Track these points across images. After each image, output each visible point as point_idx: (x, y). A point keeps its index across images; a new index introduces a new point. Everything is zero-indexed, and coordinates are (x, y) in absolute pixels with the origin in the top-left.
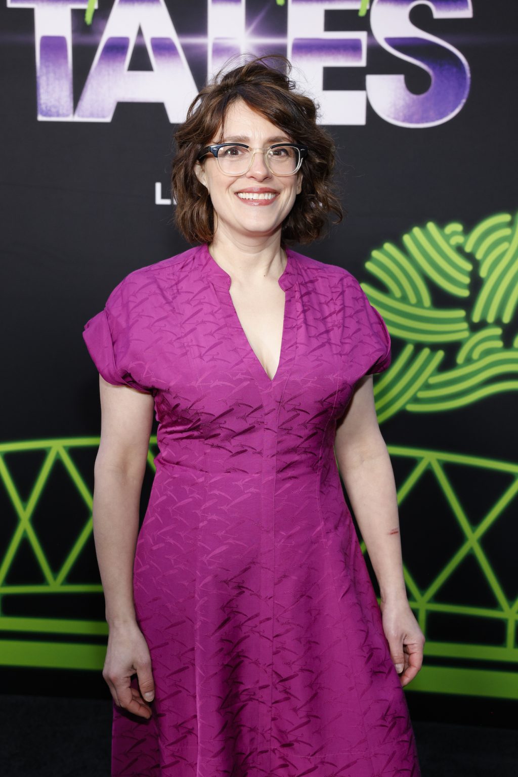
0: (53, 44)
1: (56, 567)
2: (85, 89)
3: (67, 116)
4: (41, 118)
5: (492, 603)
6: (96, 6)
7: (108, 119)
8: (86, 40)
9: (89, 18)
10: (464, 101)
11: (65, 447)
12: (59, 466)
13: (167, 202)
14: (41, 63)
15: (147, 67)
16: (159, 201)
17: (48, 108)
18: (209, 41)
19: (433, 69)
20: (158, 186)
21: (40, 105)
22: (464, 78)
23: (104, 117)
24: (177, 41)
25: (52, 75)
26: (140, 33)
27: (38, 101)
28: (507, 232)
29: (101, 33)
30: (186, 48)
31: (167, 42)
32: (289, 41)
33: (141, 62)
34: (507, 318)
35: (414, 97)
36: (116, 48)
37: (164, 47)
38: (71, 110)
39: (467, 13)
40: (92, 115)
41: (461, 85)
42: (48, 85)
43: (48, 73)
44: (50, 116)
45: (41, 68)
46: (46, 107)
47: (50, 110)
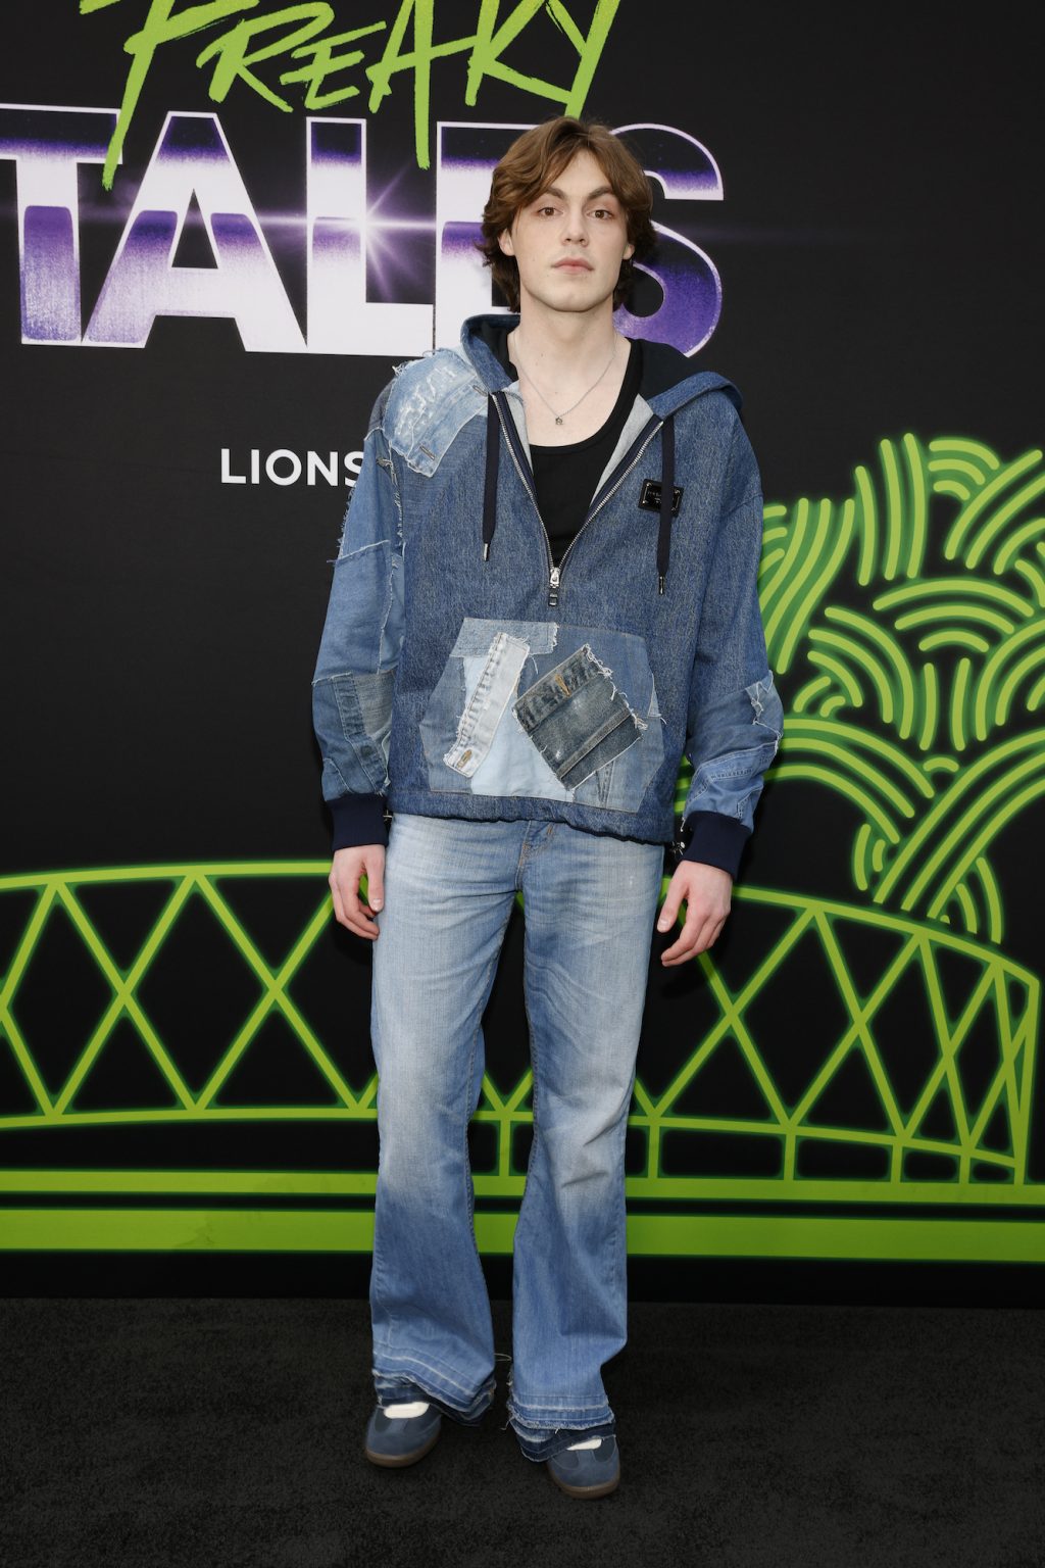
0: (48, 220)
1: (54, 1085)
2: (101, 295)
3: (72, 337)
4: (25, 340)
5: (762, 1112)
6: (120, 162)
7: (141, 344)
8: (103, 214)
9: (108, 179)
10: (713, 328)
11: (68, 885)
12: (58, 915)
13: (242, 480)
14: (26, 251)
15: (208, 262)
16: (227, 478)
17: (39, 324)
18: (309, 222)
19: (665, 278)
20: (225, 454)
21: (26, 318)
22: (714, 293)
23: (133, 340)
24: (255, 221)
25: (45, 270)
26: (194, 205)
27: (23, 314)
28: (781, 532)
29: (129, 204)
30: (269, 232)
31: (240, 221)
32: (439, 226)
33: (195, 253)
34: (782, 667)
35: (637, 319)
36: (155, 228)
37: (233, 230)
38: (79, 329)
39: (715, 193)
40: (113, 337)
41: (708, 303)
42: (38, 285)
43: (38, 266)
44: (42, 338)
45: (26, 260)
46: (35, 323)
47: (41, 327)
